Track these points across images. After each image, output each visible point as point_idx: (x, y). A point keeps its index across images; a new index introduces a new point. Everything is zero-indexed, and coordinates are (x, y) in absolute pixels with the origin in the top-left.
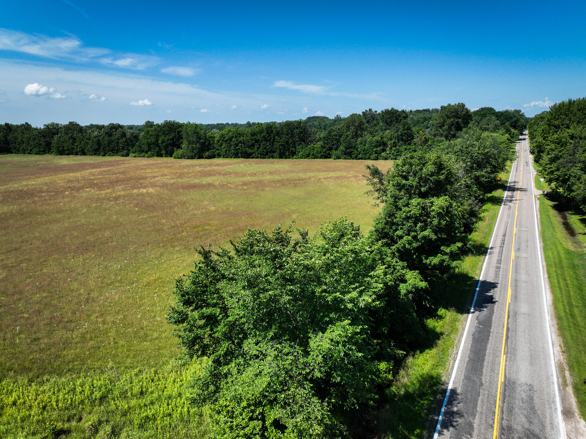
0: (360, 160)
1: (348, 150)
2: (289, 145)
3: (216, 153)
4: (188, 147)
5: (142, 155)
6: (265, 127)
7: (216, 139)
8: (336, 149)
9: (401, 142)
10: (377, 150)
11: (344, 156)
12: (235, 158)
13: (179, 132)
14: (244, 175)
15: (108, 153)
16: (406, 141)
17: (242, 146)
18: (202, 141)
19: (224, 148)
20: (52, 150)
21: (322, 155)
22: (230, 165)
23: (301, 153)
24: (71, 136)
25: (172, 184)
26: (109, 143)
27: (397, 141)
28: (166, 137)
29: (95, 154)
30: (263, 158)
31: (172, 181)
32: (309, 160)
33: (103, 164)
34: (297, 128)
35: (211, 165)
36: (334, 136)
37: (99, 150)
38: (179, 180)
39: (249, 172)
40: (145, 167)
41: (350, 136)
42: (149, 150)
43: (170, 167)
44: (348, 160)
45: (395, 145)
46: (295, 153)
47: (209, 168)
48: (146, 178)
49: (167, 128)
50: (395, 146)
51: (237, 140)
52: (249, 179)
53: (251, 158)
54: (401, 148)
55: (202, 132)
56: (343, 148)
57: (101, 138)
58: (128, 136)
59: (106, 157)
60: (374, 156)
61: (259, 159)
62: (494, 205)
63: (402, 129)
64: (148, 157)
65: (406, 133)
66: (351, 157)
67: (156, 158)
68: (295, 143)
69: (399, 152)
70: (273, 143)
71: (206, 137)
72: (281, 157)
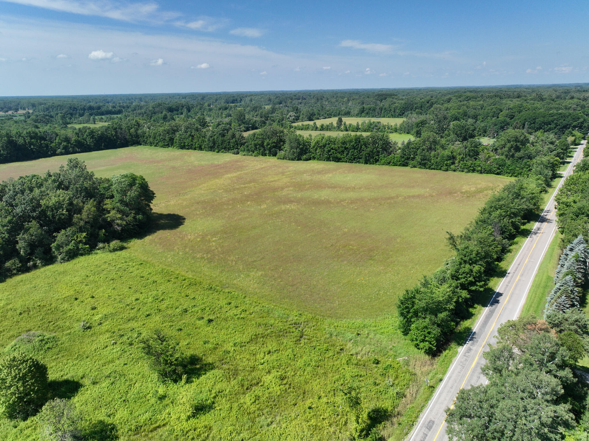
0: (433, 170)
3: (311, 156)
4: (290, 151)
5: (250, 154)
6: (354, 138)
7: (312, 145)
8: (413, 159)
9: (468, 157)
10: (447, 163)
11: (419, 166)
13: (280, 136)
15: (222, 151)
16: (473, 156)
17: (333, 152)
18: (301, 146)
19: (319, 152)
20: (175, 145)
21: (401, 164)
22: (329, 172)
26: (222, 142)
27: (464, 156)
28: (270, 140)
29: (211, 151)
33: (228, 166)
39: (349, 185)
40: (264, 173)
41: (426, 150)
42: (256, 150)
45: (463, 159)
46: (378, 160)
47: (315, 177)
48: (276, 190)
49: (271, 133)
52: (352, 194)
53: (341, 162)
54: (467, 163)
55: (301, 139)
56: (419, 160)
57: (215, 137)
58: (237, 136)
59: (220, 153)
60: (445, 167)
61: (348, 163)
62: (523, 237)
63: (469, 146)
64: (255, 156)
65: (472, 150)
66: (425, 167)
67: (261, 157)
68: (378, 152)
69: (466, 166)
70: (359, 151)
71: (304, 143)
72: (366, 163)
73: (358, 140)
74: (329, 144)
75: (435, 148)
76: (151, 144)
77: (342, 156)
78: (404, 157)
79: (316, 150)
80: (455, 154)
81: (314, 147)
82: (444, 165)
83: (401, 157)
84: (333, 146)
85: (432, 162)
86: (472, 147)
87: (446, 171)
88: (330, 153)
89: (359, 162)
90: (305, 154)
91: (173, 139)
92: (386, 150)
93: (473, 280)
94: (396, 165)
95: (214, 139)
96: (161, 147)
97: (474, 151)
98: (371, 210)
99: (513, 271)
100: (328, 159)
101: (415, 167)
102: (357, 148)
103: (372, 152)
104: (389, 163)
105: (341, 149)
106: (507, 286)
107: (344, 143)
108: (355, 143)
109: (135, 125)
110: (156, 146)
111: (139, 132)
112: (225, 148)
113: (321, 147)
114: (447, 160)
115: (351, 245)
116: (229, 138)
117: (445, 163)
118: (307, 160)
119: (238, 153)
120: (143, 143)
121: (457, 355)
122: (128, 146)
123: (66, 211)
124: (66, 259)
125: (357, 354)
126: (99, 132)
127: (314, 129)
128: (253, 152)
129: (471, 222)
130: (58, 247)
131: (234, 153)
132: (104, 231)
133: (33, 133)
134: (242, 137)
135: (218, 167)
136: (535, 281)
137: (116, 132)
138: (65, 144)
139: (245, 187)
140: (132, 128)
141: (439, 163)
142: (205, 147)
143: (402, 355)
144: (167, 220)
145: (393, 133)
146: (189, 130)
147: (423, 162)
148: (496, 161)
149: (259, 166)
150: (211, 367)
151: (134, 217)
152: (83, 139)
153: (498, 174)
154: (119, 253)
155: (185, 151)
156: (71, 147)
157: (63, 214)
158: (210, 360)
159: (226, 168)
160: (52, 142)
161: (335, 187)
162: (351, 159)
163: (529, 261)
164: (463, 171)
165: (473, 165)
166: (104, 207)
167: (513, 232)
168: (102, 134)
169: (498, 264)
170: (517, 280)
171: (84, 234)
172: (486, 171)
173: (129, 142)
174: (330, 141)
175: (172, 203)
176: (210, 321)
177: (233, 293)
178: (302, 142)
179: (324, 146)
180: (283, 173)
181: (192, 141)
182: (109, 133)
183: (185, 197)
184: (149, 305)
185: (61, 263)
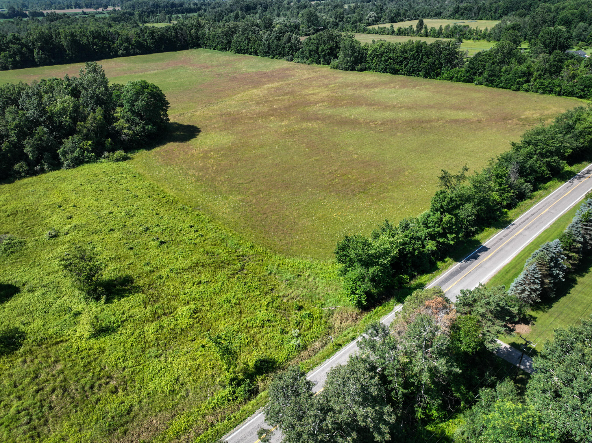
0: (501, 89)
2: (436, 66)
3: (367, 66)
4: (344, 59)
5: (304, 61)
7: (369, 52)
9: (547, 75)
10: (519, 81)
11: (486, 83)
13: (336, 42)
15: (276, 56)
16: (554, 73)
17: (391, 62)
18: (356, 54)
19: (375, 62)
20: (232, 49)
22: (377, 86)
23: (445, 75)
24: (247, 37)
25: (329, 117)
26: (277, 47)
27: (543, 73)
28: (325, 46)
31: (329, 112)
32: (452, 82)
35: (361, 85)
37: (269, 53)
38: (334, 110)
39: (390, 103)
40: (307, 84)
42: (310, 56)
45: (540, 77)
46: (439, 74)
47: (358, 92)
48: (309, 104)
49: (327, 37)
51: (387, 56)
52: (388, 114)
53: (398, 74)
54: (545, 81)
55: (357, 46)
56: (486, 76)
57: (271, 41)
58: (293, 40)
59: (275, 60)
60: (515, 86)
61: (405, 76)
62: (560, 181)
63: (552, 60)
64: (308, 64)
65: (555, 65)
66: (492, 84)
67: (315, 65)
68: (441, 64)
69: (542, 85)
70: (420, 62)
71: (359, 51)
72: (426, 77)
73: (420, 48)
74: (387, 52)
75: (509, 61)
76: (210, 47)
77: (400, 68)
78: (469, 71)
79: (373, 59)
80: (532, 69)
81: (371, 55)
82: (516, 83)
83: (466, 71)
84: (391, 55)
85: (502, 79)
86: (554, 61)
87: (516, 91)
88: (386, 63)
89: (418, 75)
90: (360, 63)
91: (231, 42)
92: (450, 63)
93: (441, 231)
94: (460, 81)
95: (269, 43)
96: (220, 50)
97: (557, 67)
98: (399, 134)
99: (520, 222)
100: (384, 71)
101: (480, 84)
102: (418, 58)
103: (434, 63)
104: (451, 78)
105: (400, 59)
106: (501, 239)
107: (404, 51)
108: (416, 52)
109: (196, 25)
110: (214, 49)
111: (200, 33)
112: (279, 54)
113: (378, 55)
114: (520, 78)
115: (351, 174)
116: (284, 42)
117: (517, 80)
118: (361, 70)
119: (292, 60)
120: (203, 46)
121: (390, 313)
122: (188, 49)
123: (70, 118)
124: (71, 165)
125: (284, 296)
126: (159, 33)
127: (390, 33)
128: (308, 60)
129: (492, 159)
130: (65, 153)
131: (288, 60)
132: (110, 140)
133: (96, 32)
134: (299, 41)
135: (263, 76)
136: (539, 237)
137: (177, 33)
138: (126, 44)
139: (279, 100)
140: (192, 29)
141: (509, 80)
142: (260, 52)
143: (330, 304)
144: (183, 132)
145: (480, 39)
146: (246, 32)
147: (490, 78)
148: (582, 81)
149: (307, 76)
150: (138, 290)
151: (143, 128)
152: (144, 40)
153: (581, 97)
154: (120, 163)
155: (240, 56)
156: (132, 48)
157: (67, 121)
158: (141, 283)
159: (270, 77)
160: (114, 43)
161: (374, 105)
162: (409, 72)
163: (548, 212)
164: (537, 92)
165: (550, 85)
166: (115, 115)
167: (547, 174)
168: (162, 34)
169: (506, 213)
170: (517, 234)
171: (90, 142)
172: (566, 92)
173: (189, 44)
174: (390, 49)
175: (198, 113)
176: (162, 243)
177: (202, 216)
178: (358, 49)
179: (382, 55)
180: (327, 85)
181: (248, 45)
182: (169, 34)
183: (215, 107)
184: (119, 219)
185: (67, 169)
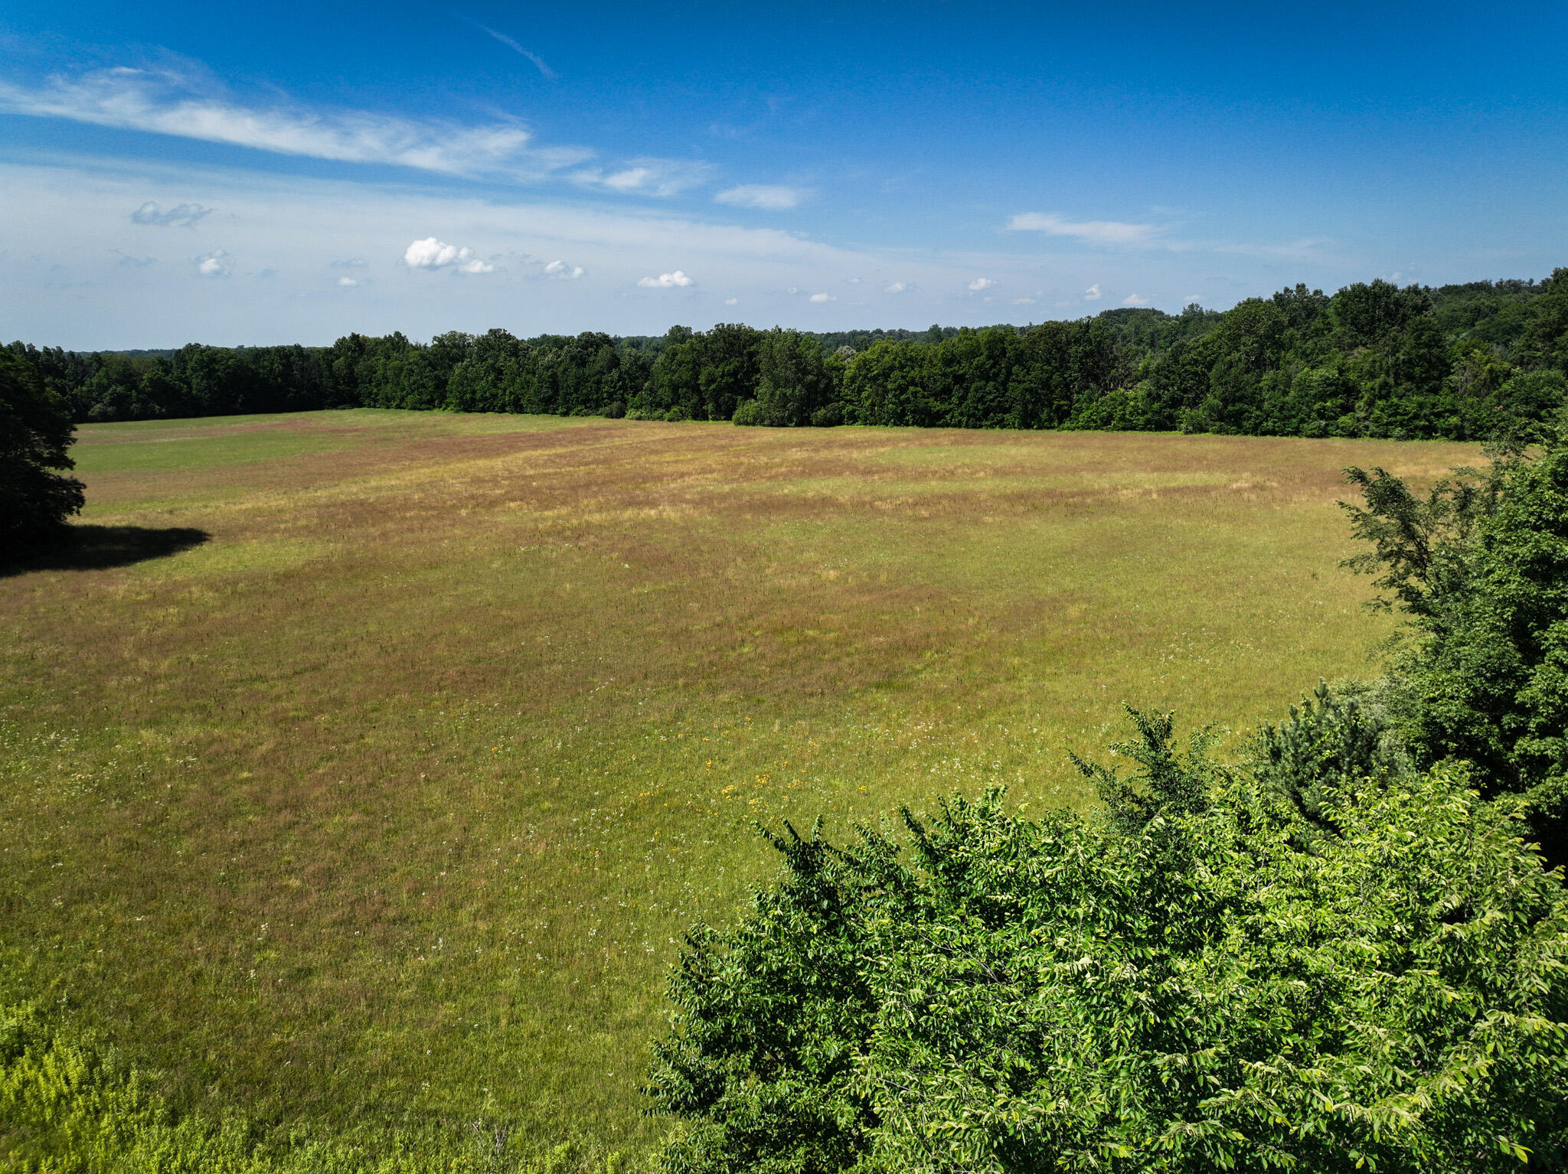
0: (1269, 437)
1: (1230, 408)
2: (1052, 392)
4: (773, 394)
5: (656, 414)
6: (983, 340)
7: (848, 373)
8: (1194, 404)
9: (1407, 385)
10: (1324, 408)
11: (1218, 423)
12: (895, 424)
13: (751, 355)
14: (921, 476)
15: (576, 410)
16: (1424, 381)
17: (916, 392)
18: (810, 377)
19: (867, 398)
20: (448, 400)
21: (1148, 422)
22: (882, 443)
23: (1086, 414)
24: (493, 365)
25: (723, 497)
26: (578, 384)
27: (1391, 381)
28: (717, 367)
29: (545, 411)
30: (974, 427)
31: (727, 488)
32: (1109, 434)
33: (560, 436)
34: (1077, 341)
35: (829, 445)
36: (1190, 364)
37: (556, 400)
38: (745, 484)
39: (934, 467)
40: (660, 447)
41: (1241, 365)
42: (675, 402)
43: (722, 448)
44: (1230, 437)
45: (1384, 392)
46: (1067, 414)
47: (824, 454)
48: (659, 478)
49: (721, 344)
50: (1386, 397)
51: (903, 377)
52: (934, 486)
53: (942, 426)
54: (1403, 402)
55: (810, 355)
56: (1217, 403)
57: (561, 368)
58: (625, 365)
59: (571, 418)
60: (1315, 424)
63: (1410, 343)
64: (670, 420)
65: (1421, 357)
67: (690, 422)
68: (1069, 384)
70: (1004, 384)
71: (819, 368)
72: (1026, 425)
75: (1278, 359)
77: (945, 408)
78: (1159, 398)
79: (860, 390)
80: (1352, 376)
81: (853, 380)
82: (1314, 415)
83: (1149, 395)
87: (1320, 436)
88: (902, 397)
89: (1002, 424)
90: (824, 404)
91: (446, 382)
92: (1096, 379)
94: (1133, 428)
95: (554, 376)
96: (414, 408)
100: (899, 419)
102: (996, 375)
103: (1046, 384)
104: (1105, 422)
105: (939, 386)
109: (349, 349)
110: (398, 407)
111: (360, 367)
112: (584, 402)
114: (1322, 397)
116: (597, 367)
117: (1316, 407)
118: (828, 423)
119: (621, 414)
122: (321, 408)
126: (231, 362)
128: (668, 409)
131: (610, 416)
134: (644, 368)
135: (523, 439)
137: (287, 366)
142: (530, 402)
146: (490, 353)
152: (180, 380)
155: (473, 418)
156: (138, 400)
159: (545, 440)
160: (80, 383)
161: (879, 472)
162: (973, 415)
164: (1386, 436)
168: (242, 367)
173: (327, 397)
174: (910, 357)
178: (815, 363)
179: (887, 376)
183: (318, 493)
